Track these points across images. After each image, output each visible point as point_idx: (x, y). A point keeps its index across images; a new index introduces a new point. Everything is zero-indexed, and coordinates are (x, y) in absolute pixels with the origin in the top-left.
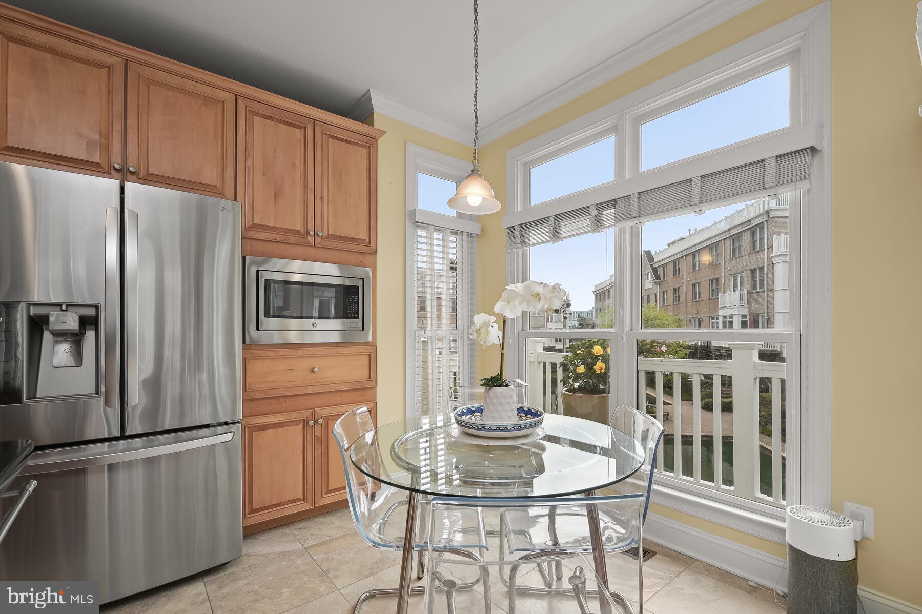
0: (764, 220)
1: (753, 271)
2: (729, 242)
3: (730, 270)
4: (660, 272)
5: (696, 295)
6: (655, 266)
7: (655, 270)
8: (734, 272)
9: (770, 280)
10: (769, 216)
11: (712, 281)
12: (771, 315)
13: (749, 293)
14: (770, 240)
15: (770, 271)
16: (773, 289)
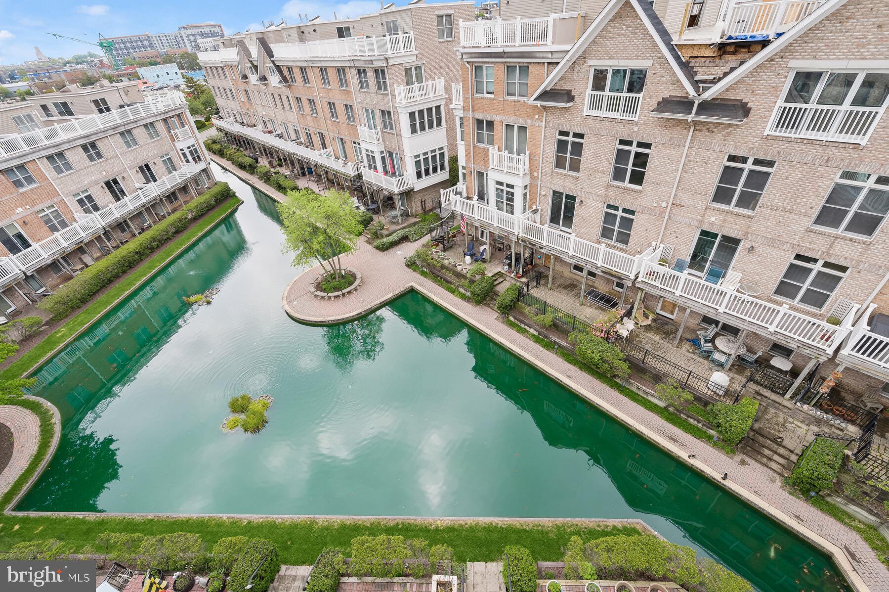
0: (384, 65)
1: (383, 112)
2: (355, 73)
3: (361, 102)
4: (286, 73)
5: (334, 114)
6: (277, 64)
7: (278, 68)
8: (365, 105)
9: (397, 126)
10: (388, 63)
11: (346, 106)
12: (402, 156)
13: (382, 131)
14: (393, 88)
15: (396, 117)
16: (401, 135)
